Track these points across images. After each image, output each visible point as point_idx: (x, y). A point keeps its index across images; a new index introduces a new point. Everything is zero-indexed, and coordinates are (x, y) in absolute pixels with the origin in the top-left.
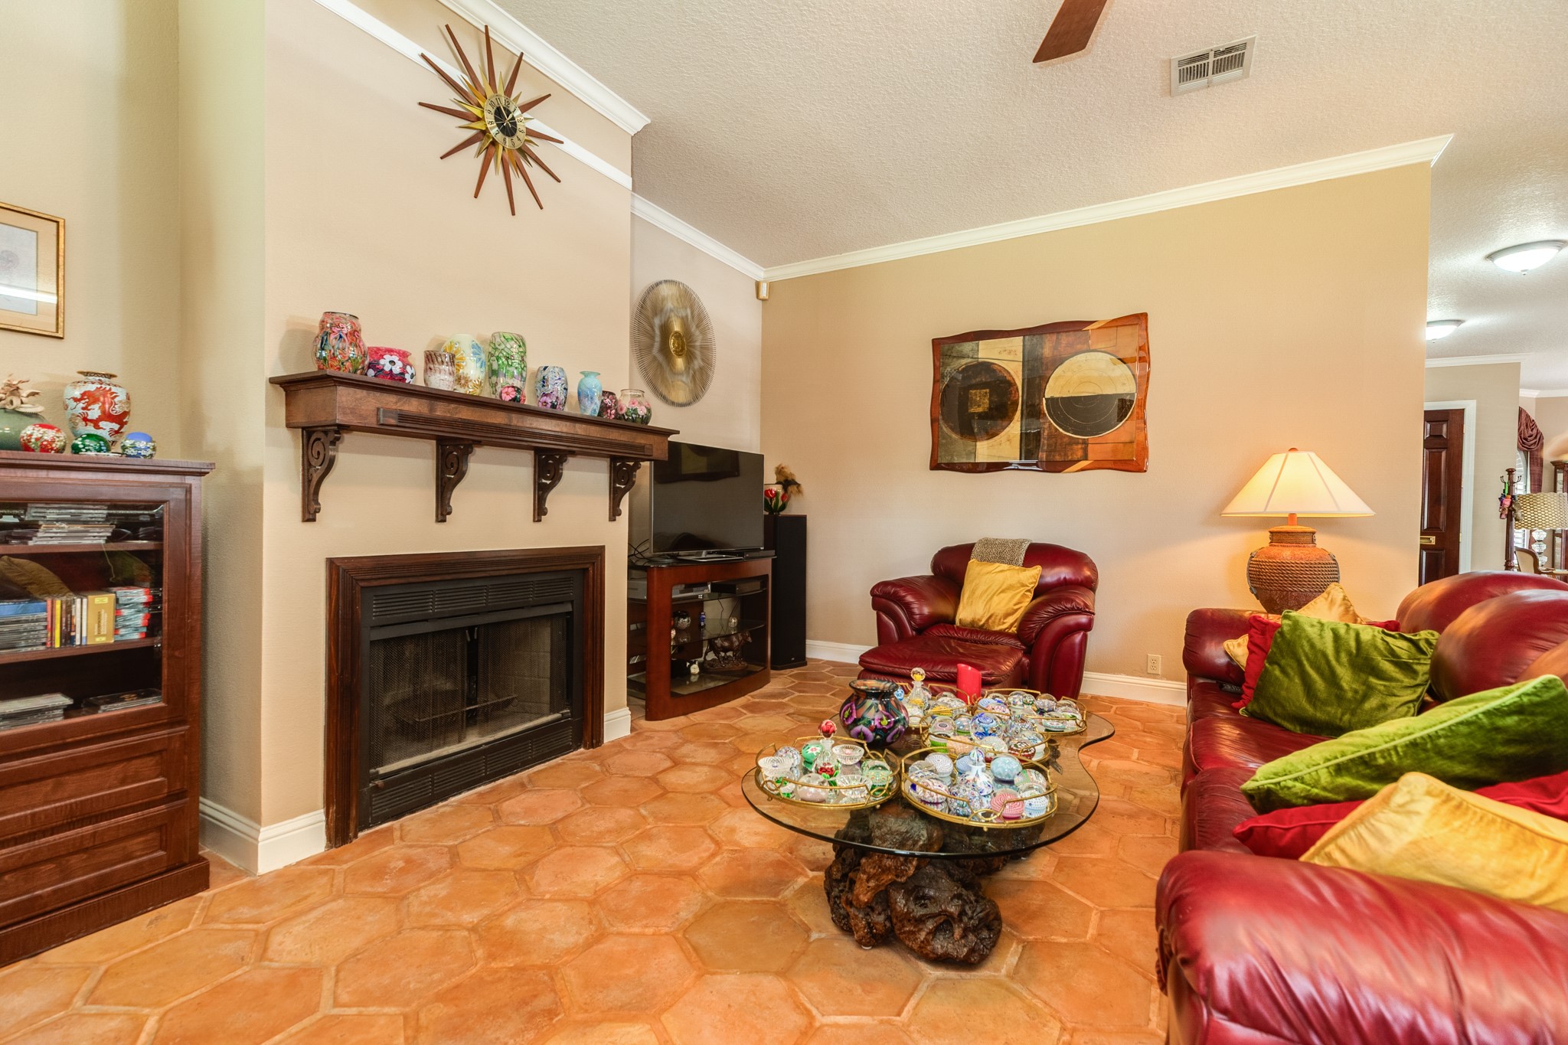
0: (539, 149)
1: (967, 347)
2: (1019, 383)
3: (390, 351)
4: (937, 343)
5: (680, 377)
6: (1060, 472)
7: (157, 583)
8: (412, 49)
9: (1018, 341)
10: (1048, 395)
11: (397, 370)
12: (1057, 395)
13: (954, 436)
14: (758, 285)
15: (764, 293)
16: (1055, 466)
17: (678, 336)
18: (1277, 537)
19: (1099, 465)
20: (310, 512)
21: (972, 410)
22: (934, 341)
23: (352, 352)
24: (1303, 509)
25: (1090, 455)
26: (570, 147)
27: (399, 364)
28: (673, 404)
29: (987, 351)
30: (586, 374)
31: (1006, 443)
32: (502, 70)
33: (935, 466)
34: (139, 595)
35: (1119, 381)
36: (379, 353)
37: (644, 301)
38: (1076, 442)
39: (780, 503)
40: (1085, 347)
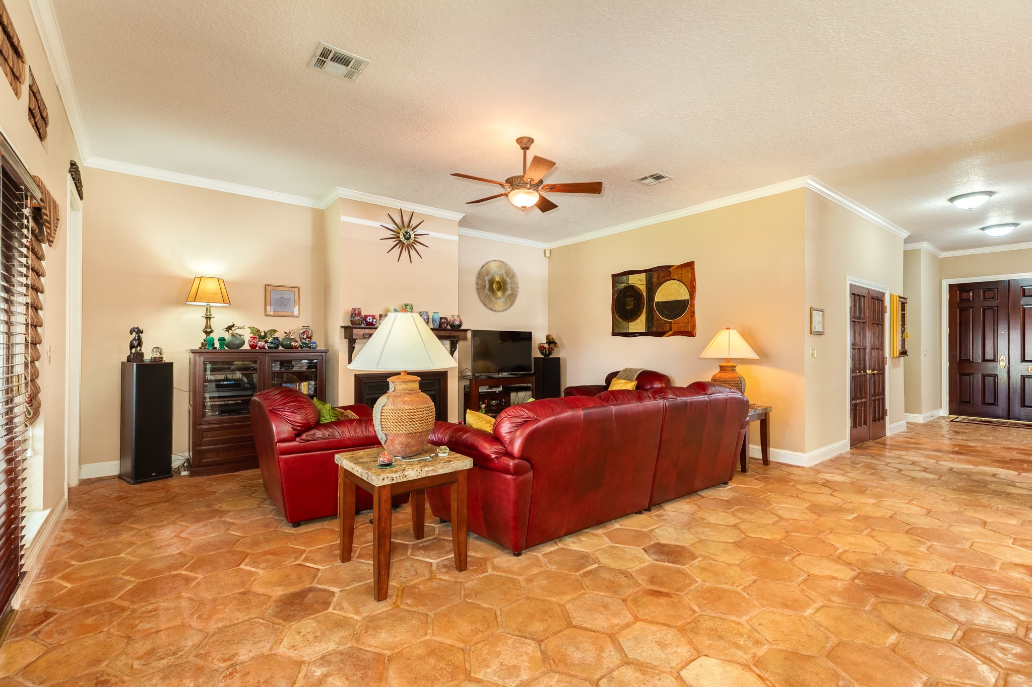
0: (420, 239)
1: (625, 278)
2: (645, 294)
3: (369, 316)
4: (614, 276)
5: (499, 300)
6: (661, 336)
7: (316, 380)
8: (377, 224)
9: (644, 275)
10: (656, 301)
11: (371, 321)
12: (659, 301)
13: (620, 320)
14: (545, 251)
15: (548, 254)
16: (660, 334)
17: (498, 283)
18: (722, 368)
19: (676, 334)
20: (350, 361)
21: (627, 308)
22: (612, 275)
23: (358, 318)
24: (733, 355)
25: (672, 329)
26: (432, 234)
27: (371, 319)
28: (496, 311)
29: (633, 280)
30: (434, 313)
31: (639, 324)
32: (406, 220)
33: (614, 334)
34: (313, 383)
35: (682, 294)
36: (366, 316)
37: (480, 271)
38: (667, 322)
39: (548, 352)
40: (669, 278)
